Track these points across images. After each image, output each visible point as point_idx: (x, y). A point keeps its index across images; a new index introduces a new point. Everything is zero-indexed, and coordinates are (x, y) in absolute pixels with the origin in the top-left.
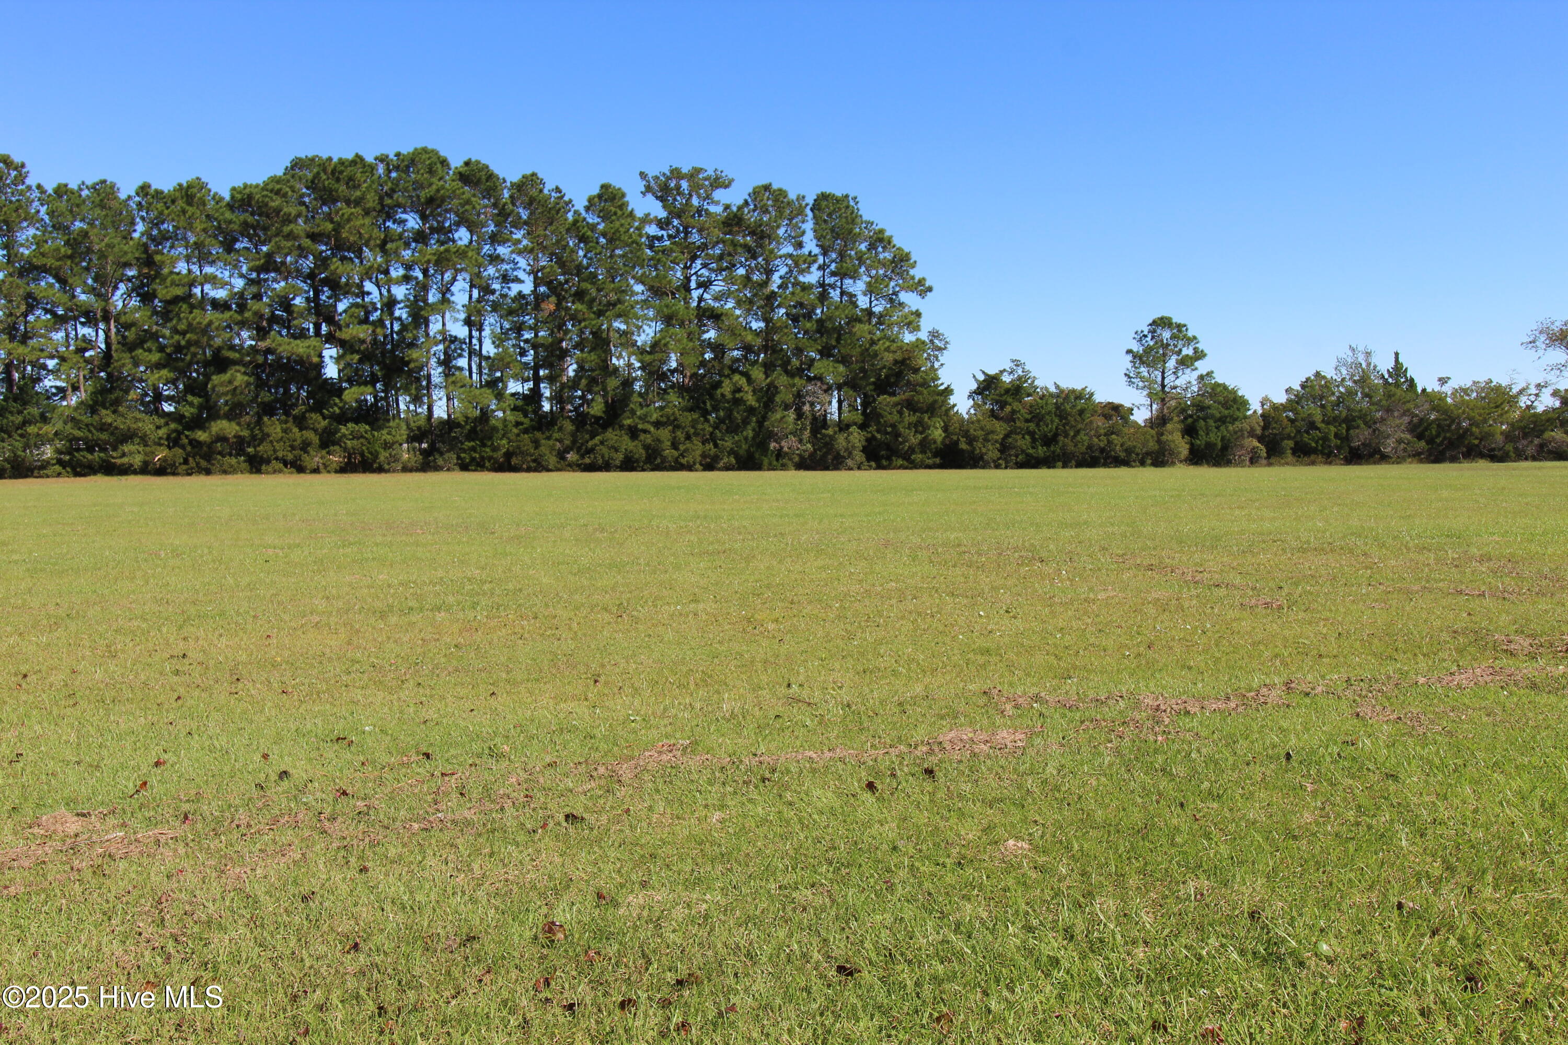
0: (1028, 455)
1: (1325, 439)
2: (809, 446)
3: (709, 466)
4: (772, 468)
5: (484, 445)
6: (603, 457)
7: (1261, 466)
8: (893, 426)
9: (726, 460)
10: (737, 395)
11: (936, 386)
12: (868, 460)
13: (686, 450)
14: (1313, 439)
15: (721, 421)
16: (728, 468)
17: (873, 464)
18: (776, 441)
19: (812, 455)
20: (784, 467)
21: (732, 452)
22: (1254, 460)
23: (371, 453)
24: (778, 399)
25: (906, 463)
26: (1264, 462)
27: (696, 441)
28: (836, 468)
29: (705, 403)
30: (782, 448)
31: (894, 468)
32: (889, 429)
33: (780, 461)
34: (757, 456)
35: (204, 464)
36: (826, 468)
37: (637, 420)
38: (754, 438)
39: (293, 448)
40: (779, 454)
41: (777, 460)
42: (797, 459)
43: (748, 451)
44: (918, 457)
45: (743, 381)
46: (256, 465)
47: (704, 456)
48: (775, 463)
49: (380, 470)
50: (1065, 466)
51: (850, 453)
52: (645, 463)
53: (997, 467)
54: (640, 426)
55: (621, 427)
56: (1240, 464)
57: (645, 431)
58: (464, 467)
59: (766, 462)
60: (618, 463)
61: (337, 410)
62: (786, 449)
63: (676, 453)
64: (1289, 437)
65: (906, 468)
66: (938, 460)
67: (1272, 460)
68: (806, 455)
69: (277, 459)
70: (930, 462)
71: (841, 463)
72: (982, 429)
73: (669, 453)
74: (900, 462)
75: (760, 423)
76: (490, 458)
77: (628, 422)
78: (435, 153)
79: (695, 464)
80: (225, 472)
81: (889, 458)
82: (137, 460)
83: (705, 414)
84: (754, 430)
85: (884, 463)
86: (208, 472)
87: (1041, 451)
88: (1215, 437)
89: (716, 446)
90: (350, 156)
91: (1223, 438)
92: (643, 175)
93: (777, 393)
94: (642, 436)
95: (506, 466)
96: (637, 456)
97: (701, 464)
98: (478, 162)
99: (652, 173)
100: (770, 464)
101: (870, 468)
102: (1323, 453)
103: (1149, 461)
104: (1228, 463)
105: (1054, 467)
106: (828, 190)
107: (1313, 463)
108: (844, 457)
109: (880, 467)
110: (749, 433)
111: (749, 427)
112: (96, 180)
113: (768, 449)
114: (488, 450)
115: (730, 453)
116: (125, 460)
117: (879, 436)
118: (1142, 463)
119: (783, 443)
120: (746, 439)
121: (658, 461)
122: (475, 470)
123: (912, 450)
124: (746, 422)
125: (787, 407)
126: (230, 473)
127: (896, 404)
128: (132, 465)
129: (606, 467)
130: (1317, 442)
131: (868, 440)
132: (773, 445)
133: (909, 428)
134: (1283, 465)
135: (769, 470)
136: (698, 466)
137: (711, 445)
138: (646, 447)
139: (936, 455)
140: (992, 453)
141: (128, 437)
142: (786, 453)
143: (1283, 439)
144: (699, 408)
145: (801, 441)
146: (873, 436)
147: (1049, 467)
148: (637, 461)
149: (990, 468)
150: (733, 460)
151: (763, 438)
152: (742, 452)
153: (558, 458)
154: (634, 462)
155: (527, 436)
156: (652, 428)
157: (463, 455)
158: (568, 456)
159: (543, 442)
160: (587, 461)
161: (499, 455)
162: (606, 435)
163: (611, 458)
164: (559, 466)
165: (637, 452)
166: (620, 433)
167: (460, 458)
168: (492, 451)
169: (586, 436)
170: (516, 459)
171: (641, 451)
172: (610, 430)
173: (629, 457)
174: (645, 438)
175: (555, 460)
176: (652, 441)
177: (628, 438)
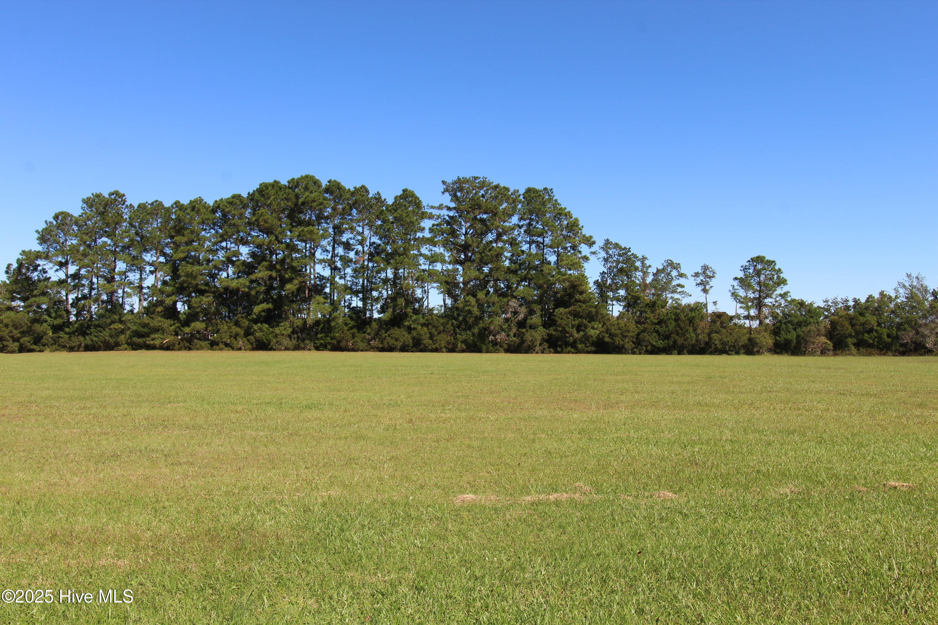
0: (653, 346)
1: (880, 337)
2: (514, 338)
3: (452, 350)
4: (488, 351)
5: (327, 336)
6: (388, 343)
7: (828, 355)
8: (563, 327)
9: (460, 346)
10: (467, 308)
12: (548, 347)
13: (437, 340)
14: (871, 338)
15: (460, 323)
16: (463, 351)
17: (551, 350)
18: (493, 335)
19: (515, 344)
20: (497, 351)
21: (465, 341)
22: (823, 352)
23: (267, 340)
25: (573, 350)
26: (831, 353)
27: (444, 335)
29: (453, 312)
30: (496, 339)
32: (560, 329)
33: (495, 347)
34: (478, 344)
35: (187, 344)
37: (411, 322)
38: (478, 334)
39: (231, 336)
40: (495, 343)
41: (493, 347)
42: (506, 346)
43: (474, 341)
44: (580, 346)
45: (473, 300)
46: (213, 345)
47: (448, 343)
48: (491, 348)
49: (271, 349)
50: (679, 353)
52: (412, 347)
53: (634, 353)
54: (412, 326)
55: (404, 326)
56: (813, 354)
57: (415, 329)
58: (317, 349)
59: (484, 347)
61: (255, 317)
62: (499, 340)
63: (431, 341)
64: (850, 336)
65: (574, 353)
66: (593, 348)
67: (837, 352)
68: (512, 344)
69: (222, 342)
70: (589, 349)
71: (531, 349)
72: (619, 329)
73: (427, 341)
74: (569, 348)
76: (330, 343)
77: (406, 323)
78: (312, 178)
79: (441, 348)
80: (197, 349)
81: (561, 346)
82: (157, 342)
83: (452, 319)
84: (479, 329)
85: (559, 349)
86: (190, 349)
87: (660, 344)
88: (792, 336)
89: (455, 338)
90: (271, 181)
91: (798, 336)
92: (444, 182)
95: (337, 347)
96: (407, 343)
97: (446, 348)
98: (335, 181)
99: (449, 180)
100: (487, 349)
101: (550, 352)
102: (878, 348)
103: (742, 351)
104: (803, 354)
105: (671, 354)
106: (532, 186)
107: (870, 354)
109: (556, 352)
110: (476, 330)
111: (477, 327)
112: (153, 201)
113: (487, 340)
114: (328, 339)
115: (462, 342)
116: (152, 342)
117: (555, 333)
118: (737, 353)
119: (497, 337)
120: (474, 334)
121: (422, 346)
122: (323, 350)
123: (575, 341)
124: (474, 324)
126: (200, 349)
127: (566, 314)
128: (156, 346)
129: (391, 349)
130: (873, 340)
131: (549, 335)
132: (490, 338)
133: (572, 328)
134: (846, 355)
136: (444, 349)
137: (453, 338)
138: (414, 338)
139: (592, 345)
140: (629, 345)
141: (156, 330)
142: (499, 343)
143: (846, 338)
144: (450, 315)
145: (509, 335)
146: (551, 333)
147: (667, 354)
148: (408, 346)
149: (628, 353)
150: (465, 347)
151: (484, 333)
152: (469, 341)
153: (366, 344)
154: (406, 347)
155: (351, 331)
156: (420, 327)
157: (317, 341)
158: (372, 342)
159: (357, 334)
160: (381, 346)
161: (334, 342)
162: (392, 331)
163: (393, 344)
164: (366, 348)
165: (408, 341)
166: (401, 330)
167: (315, 343)
168: (331, 339)
169: (383, 331)
170: (343, 344)
171: (411, 341)
172: (396, 328)
173: (404, 344)
174: (414, 333)
175: (364, 345)
176: (417, 334)
177: (405, 333)
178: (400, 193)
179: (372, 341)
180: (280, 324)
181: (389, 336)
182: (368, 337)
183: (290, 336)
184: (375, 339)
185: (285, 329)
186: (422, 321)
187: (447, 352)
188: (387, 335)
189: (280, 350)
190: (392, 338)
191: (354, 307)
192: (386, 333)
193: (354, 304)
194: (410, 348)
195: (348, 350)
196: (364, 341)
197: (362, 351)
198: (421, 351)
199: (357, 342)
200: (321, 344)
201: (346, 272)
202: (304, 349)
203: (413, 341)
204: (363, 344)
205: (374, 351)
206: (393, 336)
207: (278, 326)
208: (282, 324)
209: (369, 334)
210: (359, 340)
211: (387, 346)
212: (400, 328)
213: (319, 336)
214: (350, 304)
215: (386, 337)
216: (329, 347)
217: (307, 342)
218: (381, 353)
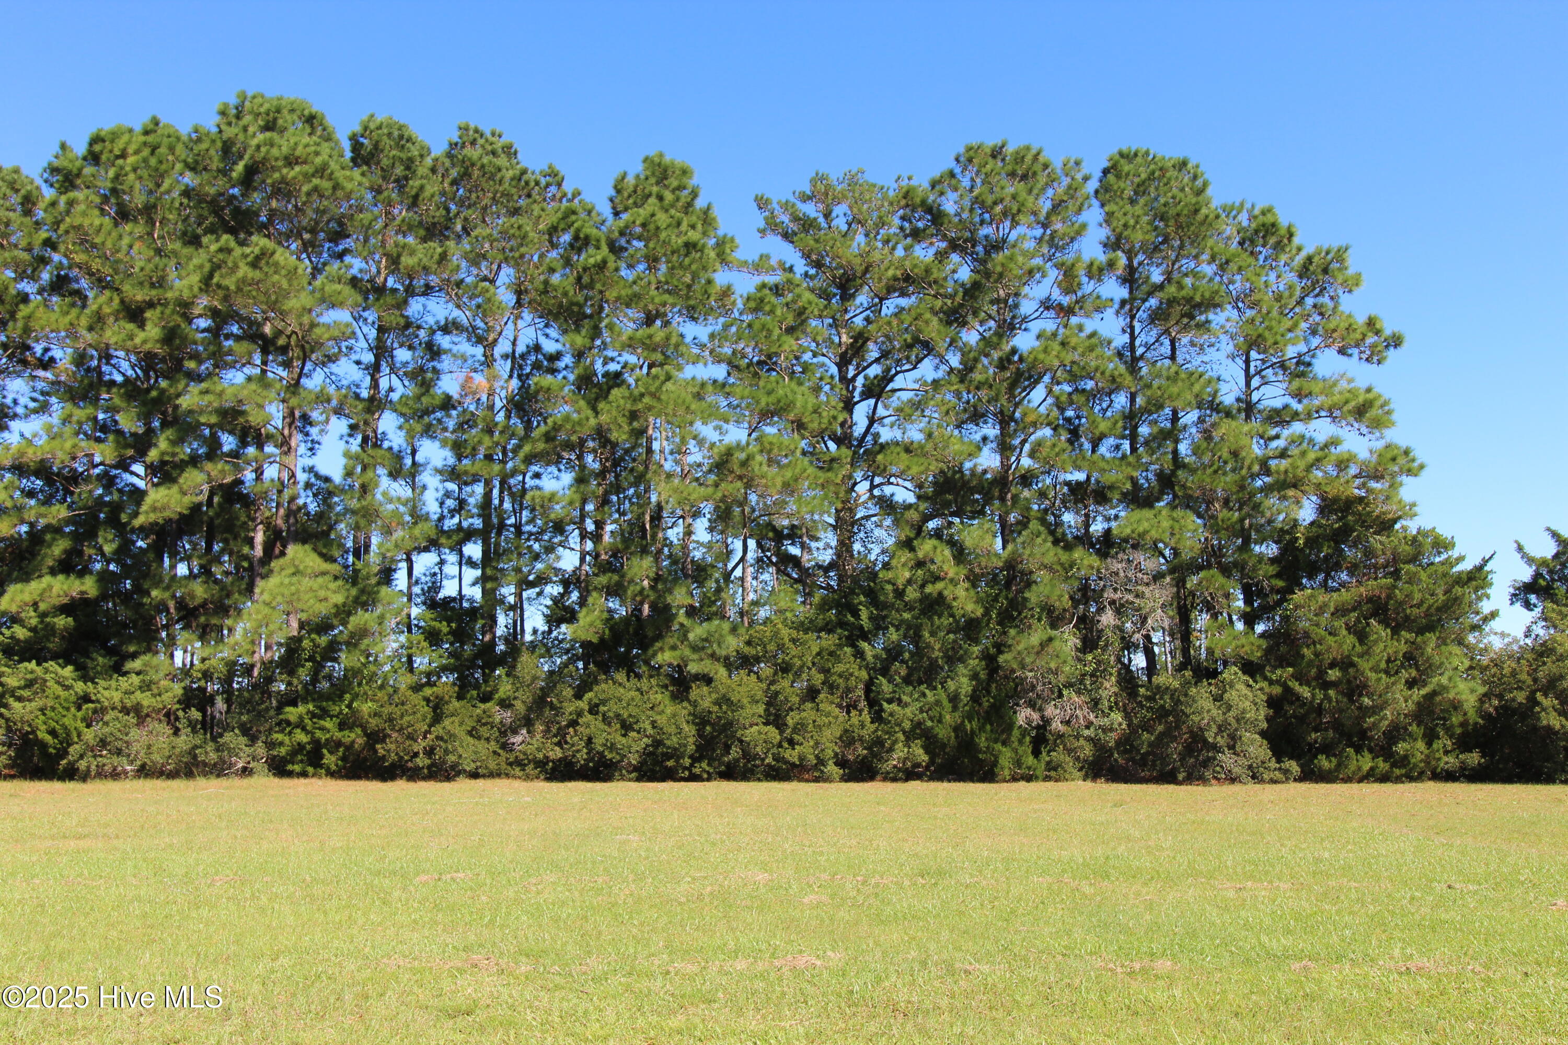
2: (1117, 717)
5: (324, 713)
8: (1346, 664)
9: (900, 752)
10: (929, 589)
11: (1449, 563)
12: (1278, 754)
13: (800, 727)
15: (894, 653)
16: (910, 774)
17: (1294, 767)
18: (1032, 705)
19: (1127, 743)
20: (1053, 773)
21: (917, 732)
23: (55, 732)
24: (1033, 596)
25: (1383, 766)
27: (828, 704)
28: (1193, 777)
29: (856, 614)
30: (1046, 721)
31: (1347, 780)
32: (1333, 674)
34: (982, 741)
36: (1168, 777)
37: (687, 652)
38: (975, 698)
40: (1041, 739)
41: (1036, 753)
42: (1087, 751)
43: (957, 729)
44: (1414, 751)
45: (944, 555)
47: (847, 739)
48: (1030, 760)
51: (1234, 739)
52: (695, 759)
54: (693, 668)
57: (707, 680)
58: (279, 768)
59: (1006, 758)
60: (634, 759)
62: (1057, 725)
63: (773, 733)
65: (1384, 778)
68: (1111, 739)
70: (1450, 762)
71: (1206, 763)
73: (757, 731)
74: (1366, 762)
75: (990, 659)
76: (334, 745)
79: (821, 762)
81: (1327, 749)
83: (856, 636)
84: (974, 676)
85: (1324, 762)
89: (878, 717)
92: (762, 203)
93: (1029, 584)
94: (698, 692)
96: (673, 741)
97: (841, 763)
100: (1018, 763)
101: (1285, 776)
108: (1215, 748)
109: (1310, 775)
110: (963, 684)
111: (961, 669)
113: (1010, 726)
114: (328, 724)
115: (910, 737)
117: (1305, 692)
119: (1050, 710)
120: (954, 699)
121: (735, 752)
122: (304, 774)
123: (1395, 733)
124: (954, 657)
125: (1055, 619)
127: (1341, 612)
131: (1272, 702)
132: (1024, 716)
133: (1386, 671)
135: (1014, 779)
136: (831, 768)
137: (866, 717)
138: (701, 720)
139: (1464, 743)
142: (1061, 736)
144: (842, 624)
145: (1095, 704)
146: (1287, 690)
148: (675, 754)
150: (922, 756)
151: (998, 697)
152: (943, 733)
153: (493, 746)
154: (668, 757)
155: (428, 691)
156: (723, 672)
157: (279, 737)
158: (517, 739)
159: (455, 704)
160: (556, 753)
161: (355, 737)
162: (604, 688)
163: (612, 747)
164: (492, 765)
165: (680, 731)
166: (644, 684)
167: (271, 745)
168: (342, 726)
169: (568, 692)
170: (389, 750)
171: (689, 730)
172: (621, 676)
173: (657, 743)
174: (703, 697)
175: (484, 749)
176: (717, 703)
177: (659, 697)
178: (635, 168)
179: (515, 732)
180: (130, 665)
181: (594, 709)
182: (501, 716)
183: (170, 717)
184: (528, 723)
185: (146, 686)
186: (733, 644)
187: (846, 779)
188: (583, 705)
189: (115, 775)
190: (606, 720)
191: (448, 601)
192: (578, 696)
193: (449, 589)
194: (687, 762)
195: (414, 775)
196: (484, 731)
197: (475, 775)
198: (730, 773)
199: (452, 736)
200: (299, 748)
201: (419, 457)
202: (219, 770)
203: (700, 733)
204: (481, 746)
205: (528, 778)
206: (611, 708)
207: (118, 669)
208: (137, 664)
209: (505, 704)
210: (460, 732)
211: (582, 756)
212: (638, 676)
213: (292, 713)
214: (435, 587)
215: (580, 714)
216: (330, 759)
217: (233, 739)
218: (555, 786)
